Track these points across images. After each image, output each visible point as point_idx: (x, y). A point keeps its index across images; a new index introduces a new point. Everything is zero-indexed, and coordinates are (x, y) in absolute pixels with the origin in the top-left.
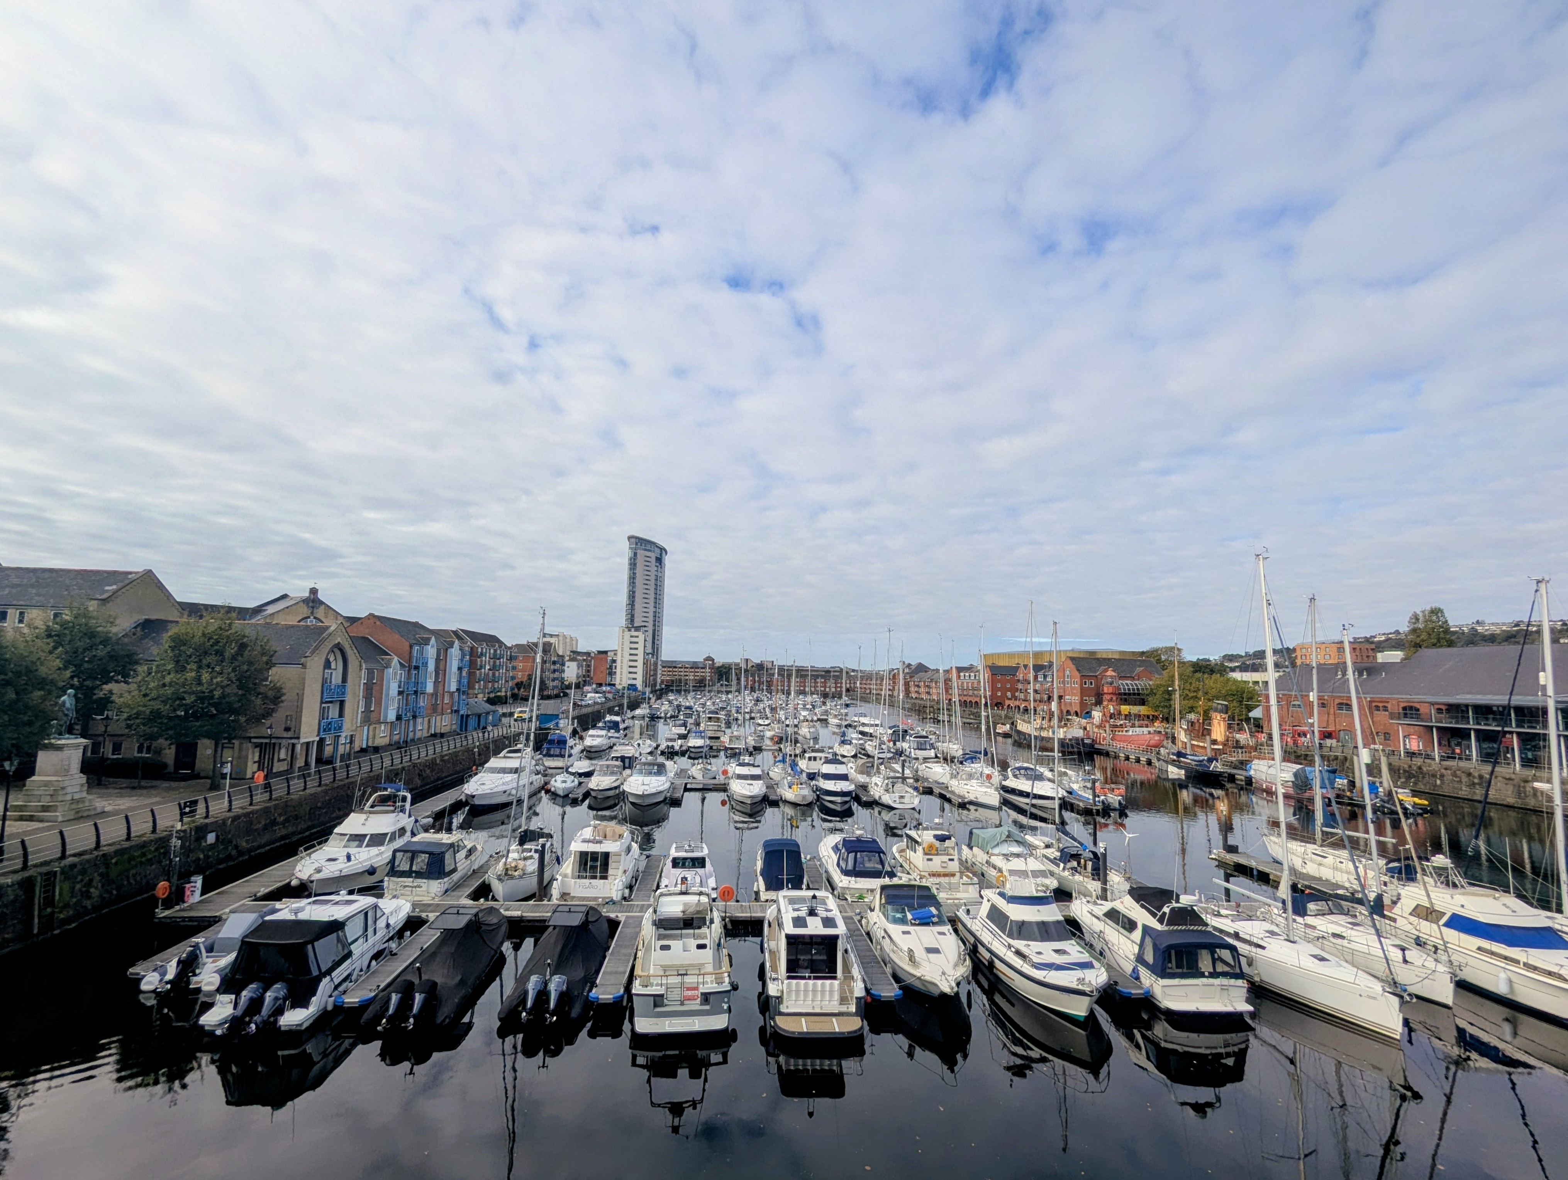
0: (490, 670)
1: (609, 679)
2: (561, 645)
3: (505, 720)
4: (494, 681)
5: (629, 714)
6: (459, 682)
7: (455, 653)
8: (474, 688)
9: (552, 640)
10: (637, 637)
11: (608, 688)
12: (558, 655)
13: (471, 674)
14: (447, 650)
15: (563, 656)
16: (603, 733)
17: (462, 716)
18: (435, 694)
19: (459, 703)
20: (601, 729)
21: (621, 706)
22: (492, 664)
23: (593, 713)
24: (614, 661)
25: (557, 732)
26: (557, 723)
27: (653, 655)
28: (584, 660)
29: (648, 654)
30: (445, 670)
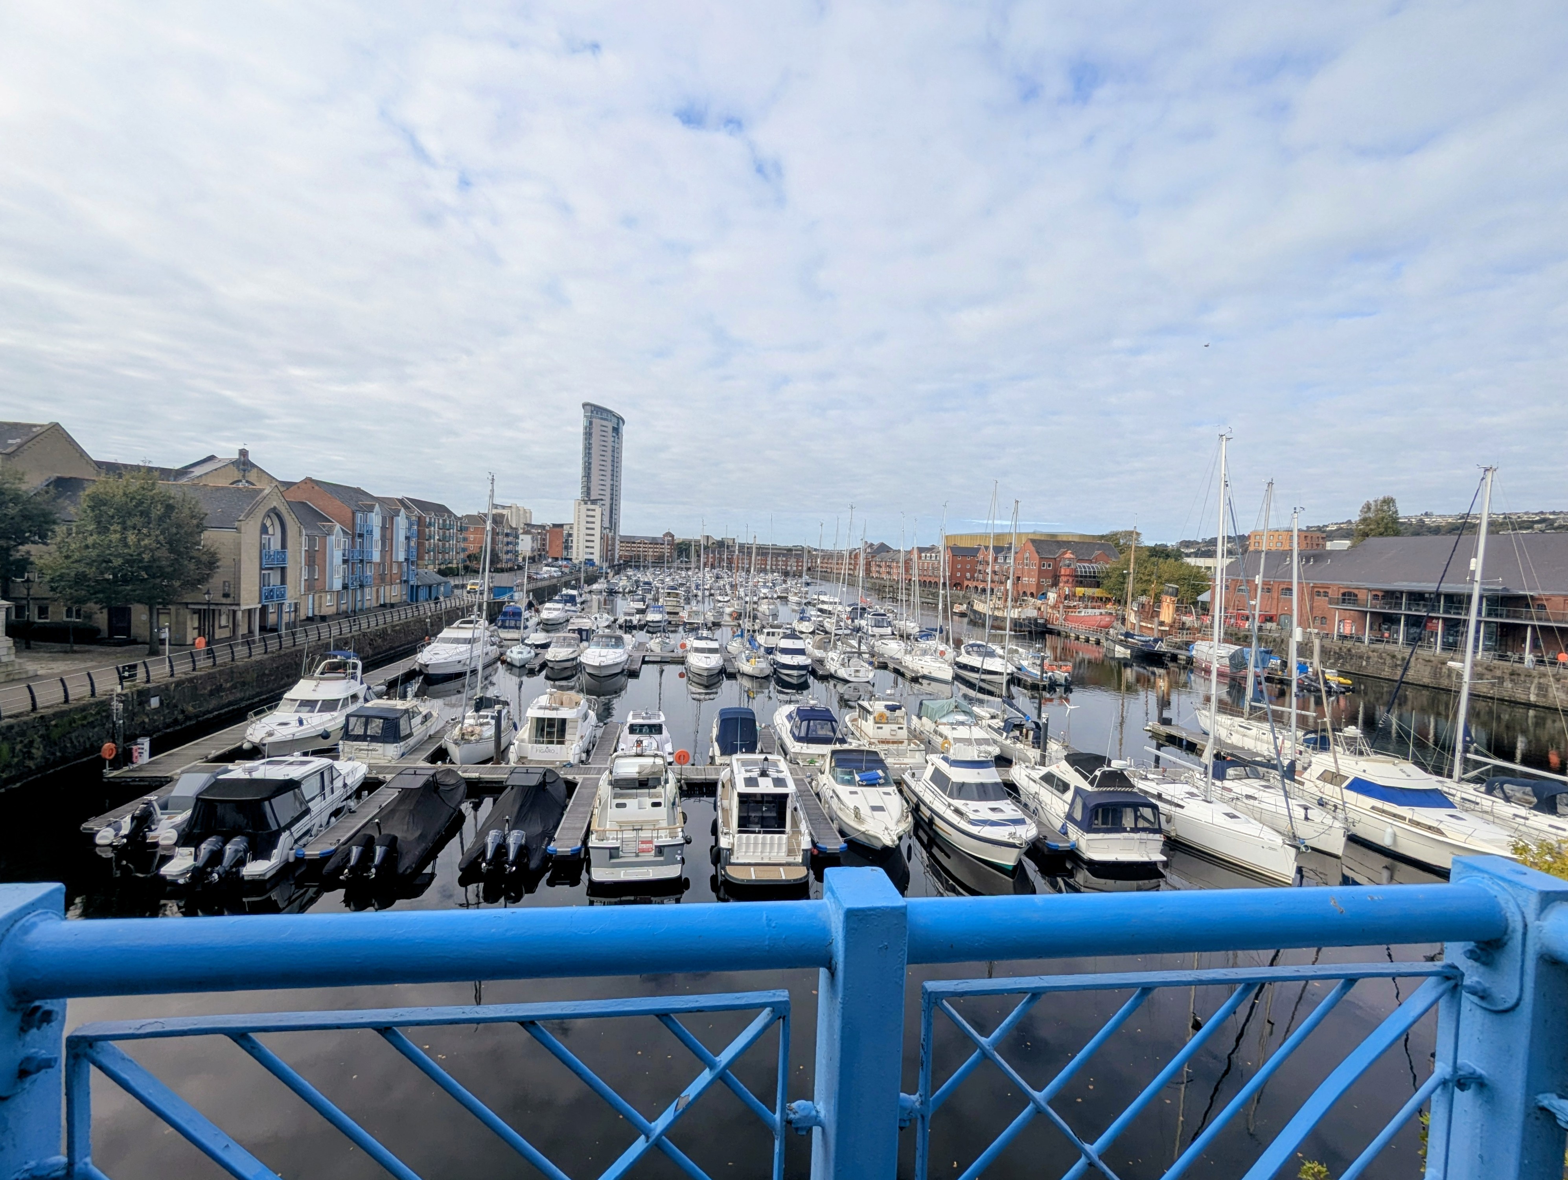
0: (439, 540)
1: (565, 553)
2: (514, 518)
3: (457, 592)
4: (444, 552)
5: (587, 588)
6: (408, 550)
7: (401, 522)
8: (422, 559)
9: (505, 512)
10: (594, 510)
11: (565, 563)
12: (511, 527)
13: (420, 545)
14: (393, 518)
15: (516, 529)
16: (560, 606)
17: (412, 586)
18: (383, 563)
19: (408, 574)
20: (558, 602)
21: (578, 580)
22: (441, 534)
23: (549, 587)
24: (570, 535)
25: (512, 604)
26: (512, 596)
27: (611, 530)
28: (539, 533)
29: (605, 528)
30: (392, 539)
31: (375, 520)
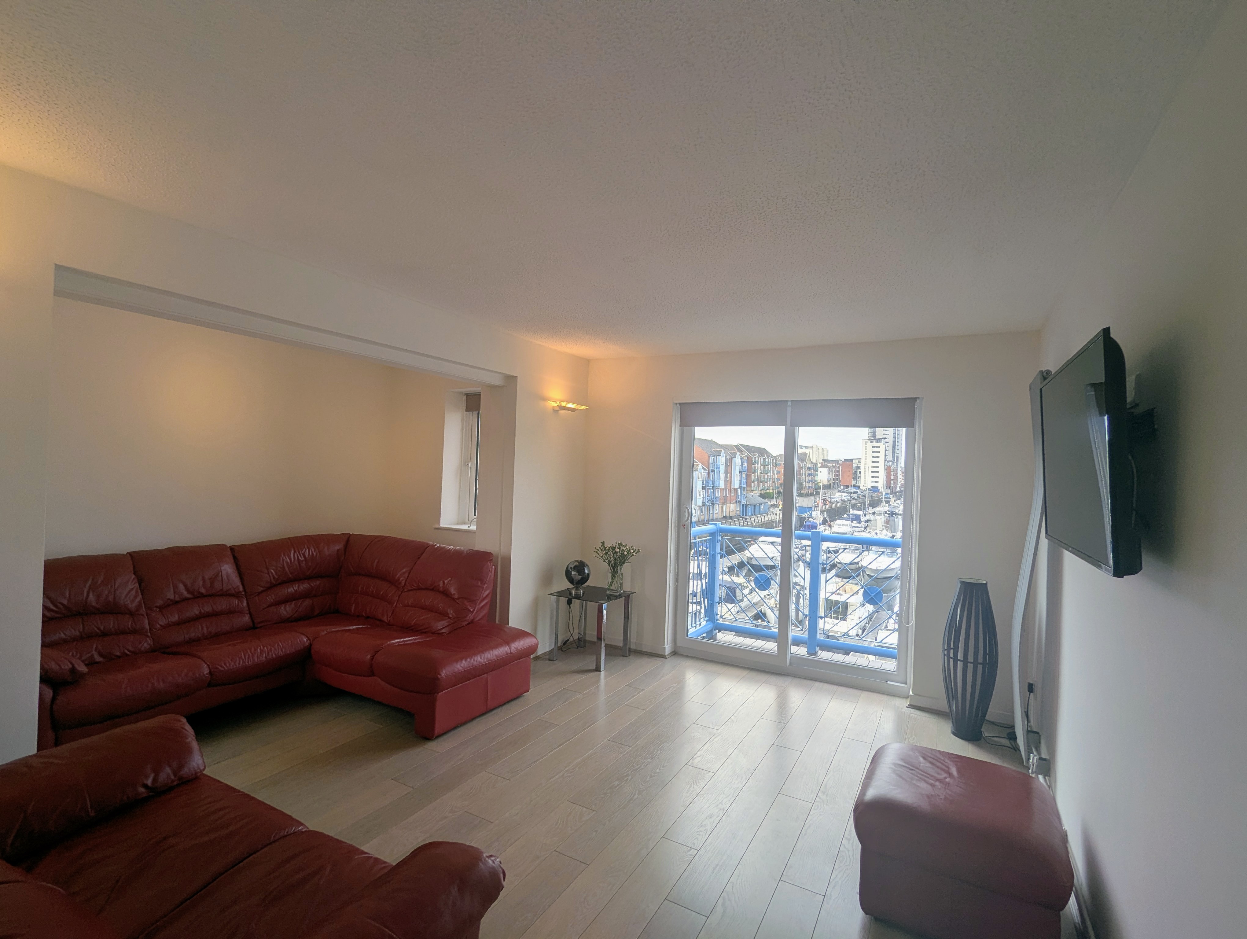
1: (854, 482)
3: (773, 510)
4: (764, 482)
6: (741, 481)
7: (737, 461)
8: (750, 486)
9: (807, 451)
10: (879, 447)
11: (854, 490)
12: (812, 462)
13: (748, 476)
14: (732, 459)
15: (816, 464)
17: (743, 505)
18: (725, 489)
19: (741, 496)
22: (762, 469)
23: (839, 508)
24: (859, 468)
27: (893, 462)
28: (834, 467)
29: (888, 462)
30: (731, 473)
31: (722, 460)
